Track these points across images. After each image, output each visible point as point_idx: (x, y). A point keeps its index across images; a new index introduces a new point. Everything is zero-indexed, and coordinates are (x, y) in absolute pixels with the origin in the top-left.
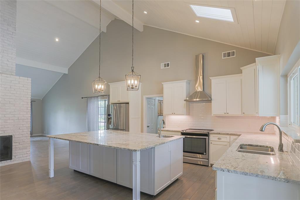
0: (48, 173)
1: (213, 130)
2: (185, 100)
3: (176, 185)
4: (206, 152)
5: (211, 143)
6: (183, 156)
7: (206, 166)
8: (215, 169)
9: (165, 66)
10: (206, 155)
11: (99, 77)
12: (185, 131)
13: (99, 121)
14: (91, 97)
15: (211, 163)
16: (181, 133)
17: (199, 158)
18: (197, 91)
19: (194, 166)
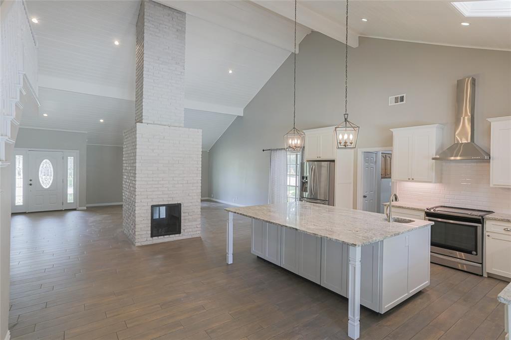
0: (225, 257)
1: (492, 212)
2: (433, 159)
3: (419, 301)
4: (476, 251)
5: (489, 236)
6: (431, 252)
7: (477, 275)
8: (503, 301)
9: (396, 100)
10: (477, 255)
11: (294, 128)
12: (432, 211)
13: (288, 184)
14: (277, 150)
15: (487, 271)
16: (426, 213)
17: (460, 259)
18: (459, 141)
19: (453, 271)
